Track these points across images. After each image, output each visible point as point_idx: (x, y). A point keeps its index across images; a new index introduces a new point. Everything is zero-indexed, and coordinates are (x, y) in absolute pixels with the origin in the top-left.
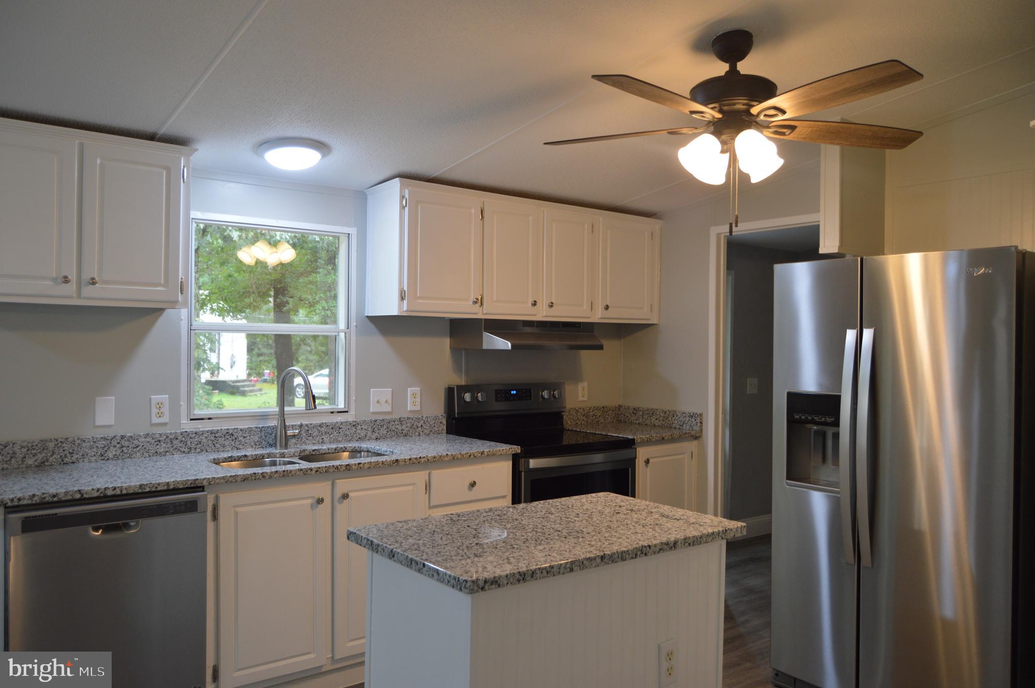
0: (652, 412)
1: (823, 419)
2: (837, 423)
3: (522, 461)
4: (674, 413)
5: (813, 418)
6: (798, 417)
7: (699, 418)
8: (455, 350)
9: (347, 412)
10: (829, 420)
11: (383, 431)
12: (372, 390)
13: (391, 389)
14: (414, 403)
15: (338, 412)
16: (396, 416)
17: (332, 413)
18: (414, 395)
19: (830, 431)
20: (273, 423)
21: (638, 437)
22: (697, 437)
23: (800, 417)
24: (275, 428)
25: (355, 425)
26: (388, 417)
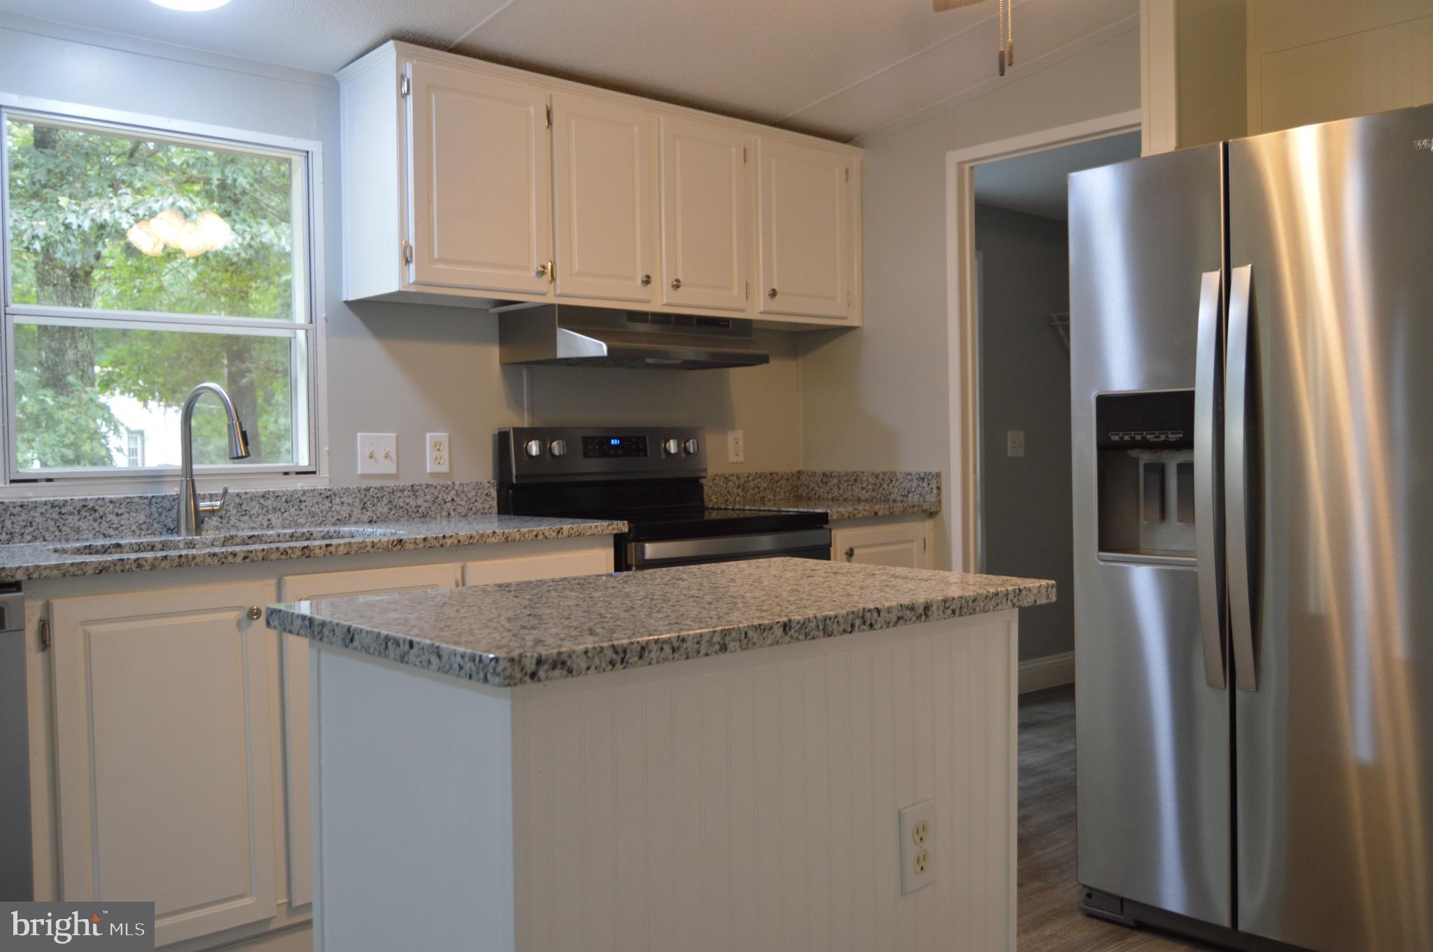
0: (855, 478)
1: (1163, 437)
2: (1187, 443)
3: (632, 547)
4: (892, 477)
5: (1144, 438)
6: (1116, 438)
7: (934, 480)
8: (510, 367)
9: (314, 473)
10: (1173, 437)
11: (383, 508)
12: (359, 434)
13: (395, 435)
14: (437, 460)
15: (298, 473)
16: (405, 482)
17: (286, 473)
18: (437, 446)
19: (1172, 462)
20: (173, 490)
21: (834, 512)
22: (932, 513)
23: (1122, 438)
24: (176, 499)
25: (329, 496)
26: (392, 484)
